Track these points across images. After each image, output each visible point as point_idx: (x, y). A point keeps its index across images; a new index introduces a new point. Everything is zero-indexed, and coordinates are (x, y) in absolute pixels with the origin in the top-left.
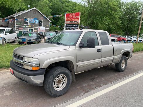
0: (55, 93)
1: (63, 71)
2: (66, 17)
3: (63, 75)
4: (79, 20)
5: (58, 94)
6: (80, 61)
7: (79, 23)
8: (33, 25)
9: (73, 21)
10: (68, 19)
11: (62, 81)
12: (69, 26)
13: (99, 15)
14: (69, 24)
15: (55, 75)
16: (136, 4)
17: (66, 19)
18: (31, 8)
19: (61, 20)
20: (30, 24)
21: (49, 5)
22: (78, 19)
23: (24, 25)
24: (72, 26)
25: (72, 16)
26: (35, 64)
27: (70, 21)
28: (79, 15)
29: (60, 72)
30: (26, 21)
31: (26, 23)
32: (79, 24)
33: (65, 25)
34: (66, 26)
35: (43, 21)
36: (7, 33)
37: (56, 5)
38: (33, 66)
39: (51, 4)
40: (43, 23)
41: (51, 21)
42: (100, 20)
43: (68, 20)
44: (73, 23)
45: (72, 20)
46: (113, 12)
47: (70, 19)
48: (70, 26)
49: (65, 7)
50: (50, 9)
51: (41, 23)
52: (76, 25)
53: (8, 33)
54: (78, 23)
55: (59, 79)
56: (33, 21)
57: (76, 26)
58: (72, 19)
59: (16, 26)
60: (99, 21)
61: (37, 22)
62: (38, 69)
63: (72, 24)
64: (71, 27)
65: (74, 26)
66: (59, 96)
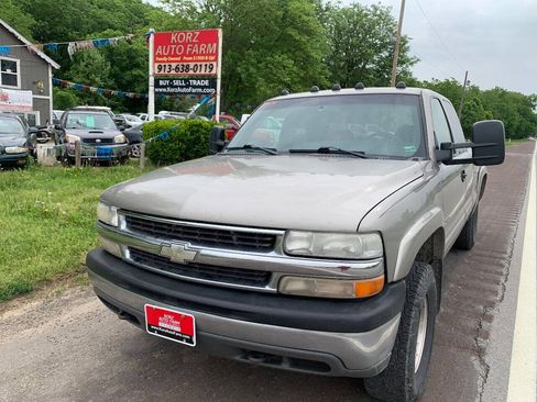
2: (155, 49)
4: (216, 60)
7: (218, 71)
9: (192, 65)
10: (163, 56)
12: (172, 86)
14: (170, 78)
16: (366, 15)
17: (155, 56)
19: (83, 64)
22: (213, 58)
24: (187, 87)
25: (185, 44)
27: (174, 65)
28: (217, 41)
32: (219, 76)
33: (152, 79)
34: (157, 85)
35: (18, 62)
40: (18, 74)
41: (57, 66)
42: (261, 66)
43: (165, 59)
44: (191, 72)
45: (182, 61)
46: (304, 38)
47: (173, 56)
48: (176, 87)
50: (24, 13)
51: (9, 71)
52: (206, 83)
54: (216, 75)
57: (205, 87)
58: (184, 54)
60: (258, 68)
63: (186, 78)
64: (182, 87)
65: (194, 87)
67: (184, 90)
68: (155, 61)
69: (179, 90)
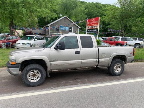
0: (28, 83)
1: (35, 67)
2: (88, 23)
3: (37, 71)
4: (98, 25)
5: (31, 85)
6: (54, 61)
8: (64, 32)
9: (94, 26)
11: (36, 75)
12: (90, 31)
13: (133, 17)
14: (90, 29)
15: (28, 70)
18: (62, 17)
20: (61, 31)
21: (84, 12)
22: (97, 24)
23: (56, 33)
25: (93, 21)
26: (13, 60)
27: (91, 26)
28: (98, 20)
29: (32, 67)
30: (58, 29)
31: (58, 30)
32: (98, 28)
33: (87, 30)
35: (73, 27)
36: (35, 40)
37: (92, 10)
38: (12, 62)
39: (86, 11)
42: (133, 22)
44: (94, 28)
47: (91, 24)
49: (101, 12)
50: (85, 15)
51: (71, 29)
52: (96, 30)
53: (37, 40)
55: (33, 73)
56: (64, 28)
58: (93, 24)
59: (49, 33)
61: (68, 29)
62: (15, 64)
63: (92, 29)
65: (94, 31)
66: (33, 86)
67: (92, 32)
68: (88, 26)
69: (91, 32)
